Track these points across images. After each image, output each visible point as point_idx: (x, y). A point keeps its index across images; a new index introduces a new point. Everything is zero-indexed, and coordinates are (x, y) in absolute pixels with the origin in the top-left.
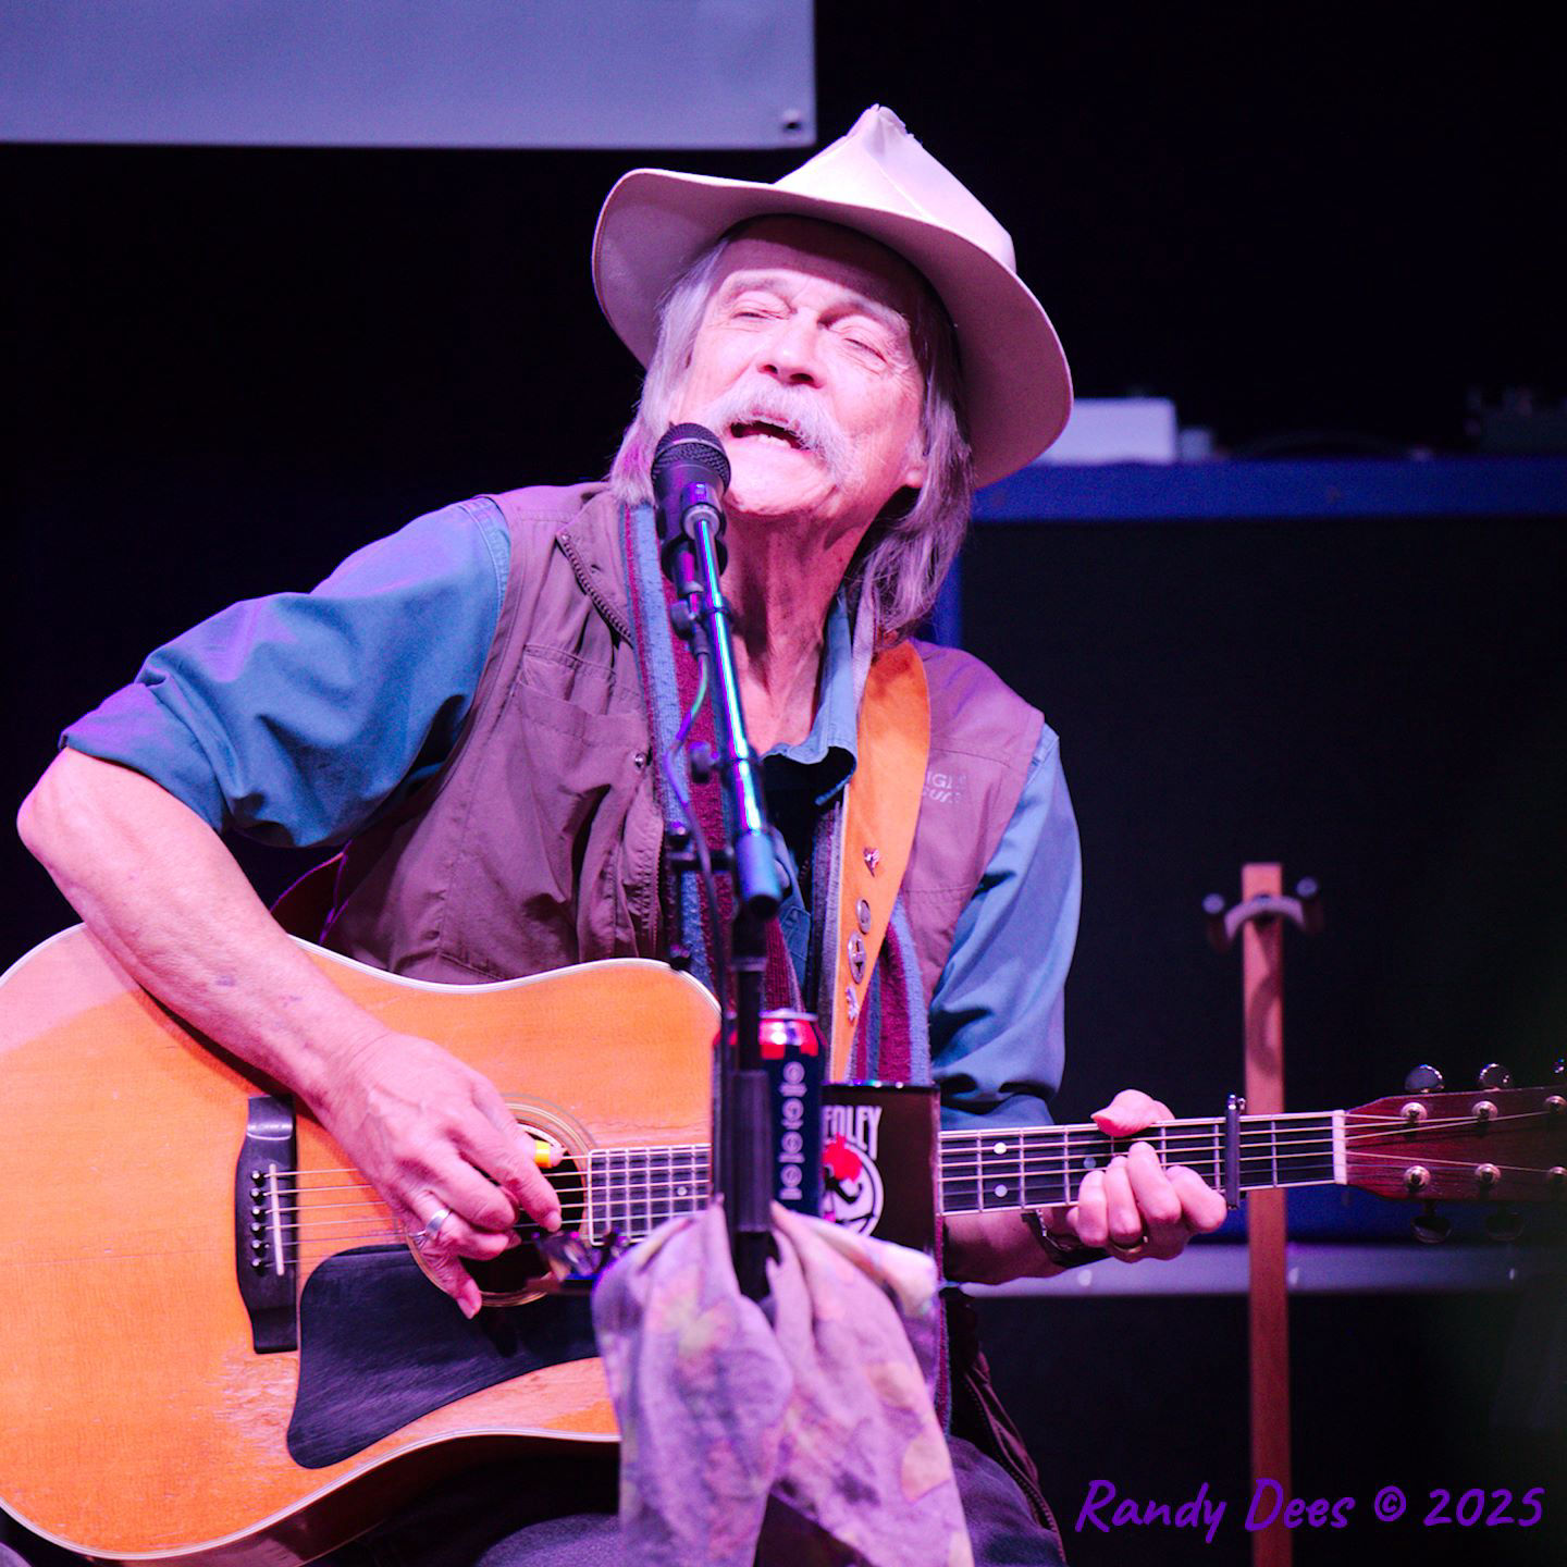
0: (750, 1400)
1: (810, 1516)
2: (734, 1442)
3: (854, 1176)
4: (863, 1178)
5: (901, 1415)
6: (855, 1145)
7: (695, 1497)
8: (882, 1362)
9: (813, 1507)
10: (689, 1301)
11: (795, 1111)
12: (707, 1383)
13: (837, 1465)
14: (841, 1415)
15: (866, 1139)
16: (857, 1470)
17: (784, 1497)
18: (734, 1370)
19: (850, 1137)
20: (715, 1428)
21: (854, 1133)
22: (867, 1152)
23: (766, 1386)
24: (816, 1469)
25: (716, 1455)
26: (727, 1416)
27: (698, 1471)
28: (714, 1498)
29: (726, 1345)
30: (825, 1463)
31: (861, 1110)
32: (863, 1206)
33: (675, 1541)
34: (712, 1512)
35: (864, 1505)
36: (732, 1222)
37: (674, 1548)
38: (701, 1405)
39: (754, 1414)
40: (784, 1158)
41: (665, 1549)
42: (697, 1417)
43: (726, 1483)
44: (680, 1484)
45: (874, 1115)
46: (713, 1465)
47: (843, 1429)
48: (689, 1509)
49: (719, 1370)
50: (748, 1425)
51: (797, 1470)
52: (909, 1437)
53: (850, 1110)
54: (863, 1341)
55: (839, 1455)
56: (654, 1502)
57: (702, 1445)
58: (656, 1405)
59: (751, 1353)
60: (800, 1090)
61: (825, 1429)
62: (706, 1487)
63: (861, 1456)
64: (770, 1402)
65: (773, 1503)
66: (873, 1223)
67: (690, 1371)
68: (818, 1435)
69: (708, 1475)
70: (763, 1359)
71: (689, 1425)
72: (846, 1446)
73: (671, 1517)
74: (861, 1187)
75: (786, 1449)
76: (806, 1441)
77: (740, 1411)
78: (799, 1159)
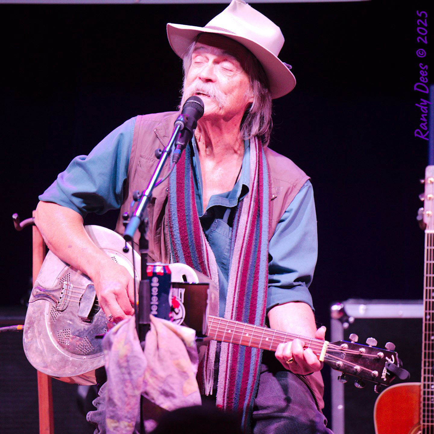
0: (135, 369)
1: (153, 401)
2: (131, 380)
3: (178, 307)
4: (180, 308)
5: (183, 373)
6: (178, 299)
7: (122, 395)
8: (177, 359)
9: (153, 399)
10: (123, 342)
11: (155, 290)
12: (125, 364)
13: (160, 387)
14: (162, 374)
15: (181, 297)
16: (167, 389)
17: (145, 396)
18: (131, 361)
19: (177, 297)
20: (127, 377)
21: (178, 296)
22: (181, 301)
23: (139, 365)
24: (154, 389)
25: (127, 384)
26: (129, 374)
27: (123, 388)
28: (127, 396)
29: (129, 355)
30: (157, 388)
31: (180, 289)
32: (180, 316)
33: (117, 407)
34: (126, 399)
35: (171, 398)
36: (137, 321)
37: (117, 409)
38: (124, 370)
39: (136, 373)
40: (152, 303)
41: (114, 409)
42: (123, 374)
43: (130, 391)
44: (118, 392)
45: (183, 291)
46: (126, 386)
47: (162, 378)
48: (120, 398)
49: (128, 361)
50: (135, 376)
51: (148, 389)
52: (186, 379)
53: (177, 289)
54: (172, 353)
55: (161, 385)
56: (112, 397)
57: (124, 381)
58: (113, 370)
59: (135, 357)
60: (157, 285)
61: (156, 378)
62: (125, 392)
63: (168, 385)
64: (140, 370)
65: (142, 397)
66: (183, 320)
67: (121, 361)
68: (154, 379)
69: (125, 389)
70: (139, 358)
71: (121, 376)
72: (163, 382)
73: (116, 400)
74: (179, 310)
75: (145, 383)
76: (151, 381)
77: (133, 372)
78: (157, 303)
